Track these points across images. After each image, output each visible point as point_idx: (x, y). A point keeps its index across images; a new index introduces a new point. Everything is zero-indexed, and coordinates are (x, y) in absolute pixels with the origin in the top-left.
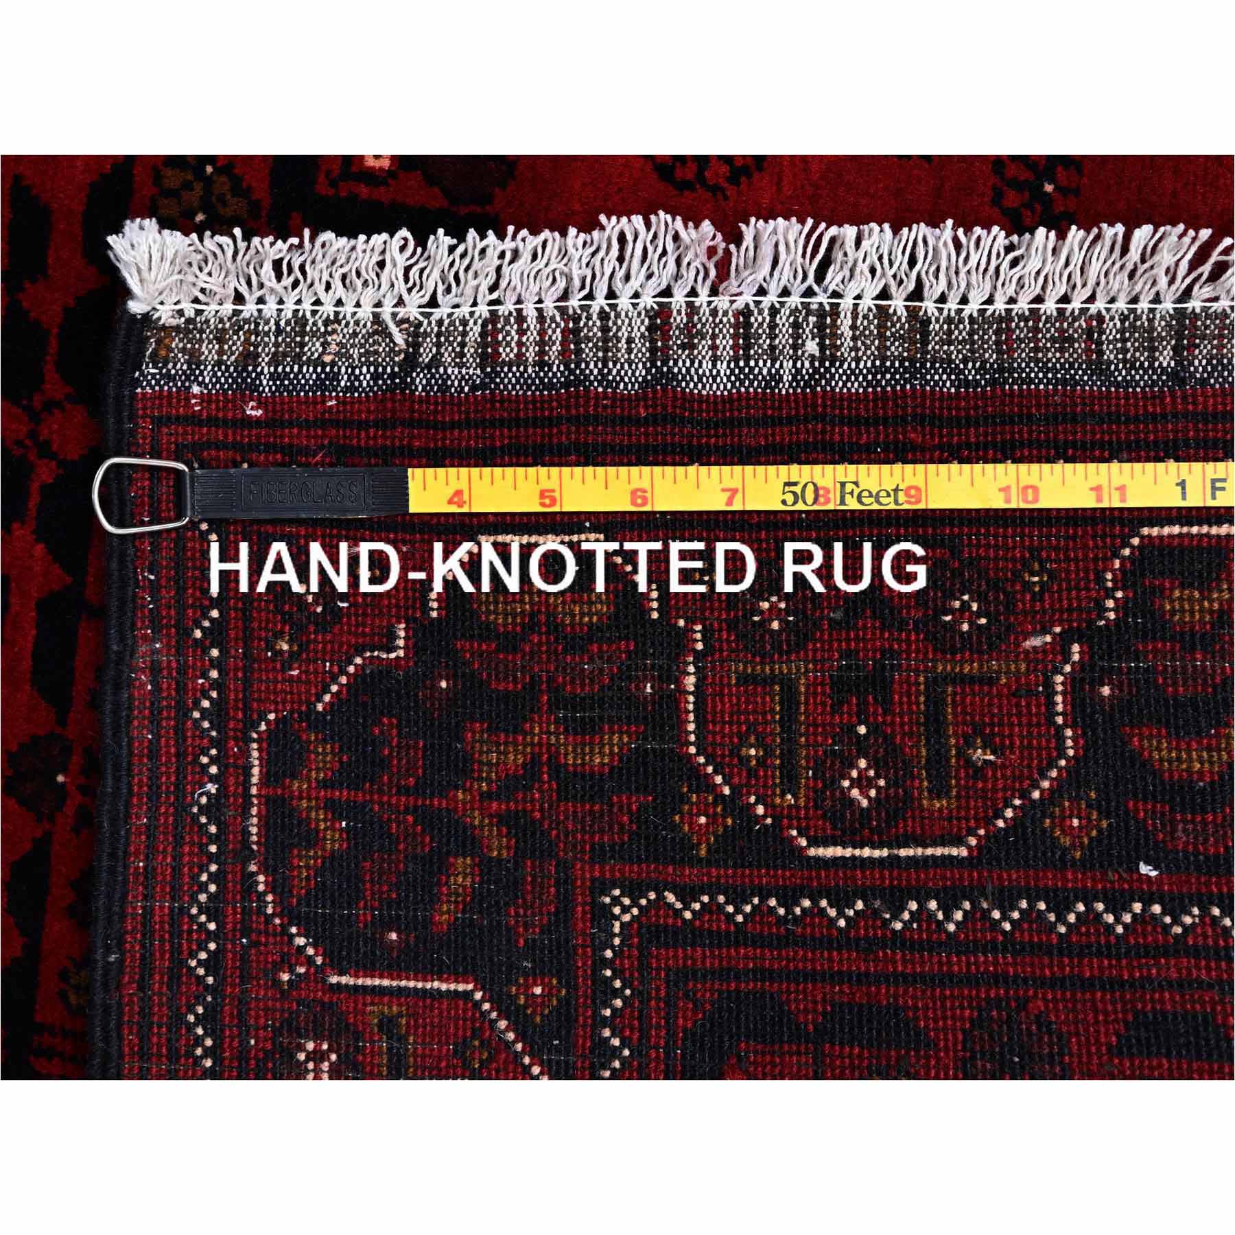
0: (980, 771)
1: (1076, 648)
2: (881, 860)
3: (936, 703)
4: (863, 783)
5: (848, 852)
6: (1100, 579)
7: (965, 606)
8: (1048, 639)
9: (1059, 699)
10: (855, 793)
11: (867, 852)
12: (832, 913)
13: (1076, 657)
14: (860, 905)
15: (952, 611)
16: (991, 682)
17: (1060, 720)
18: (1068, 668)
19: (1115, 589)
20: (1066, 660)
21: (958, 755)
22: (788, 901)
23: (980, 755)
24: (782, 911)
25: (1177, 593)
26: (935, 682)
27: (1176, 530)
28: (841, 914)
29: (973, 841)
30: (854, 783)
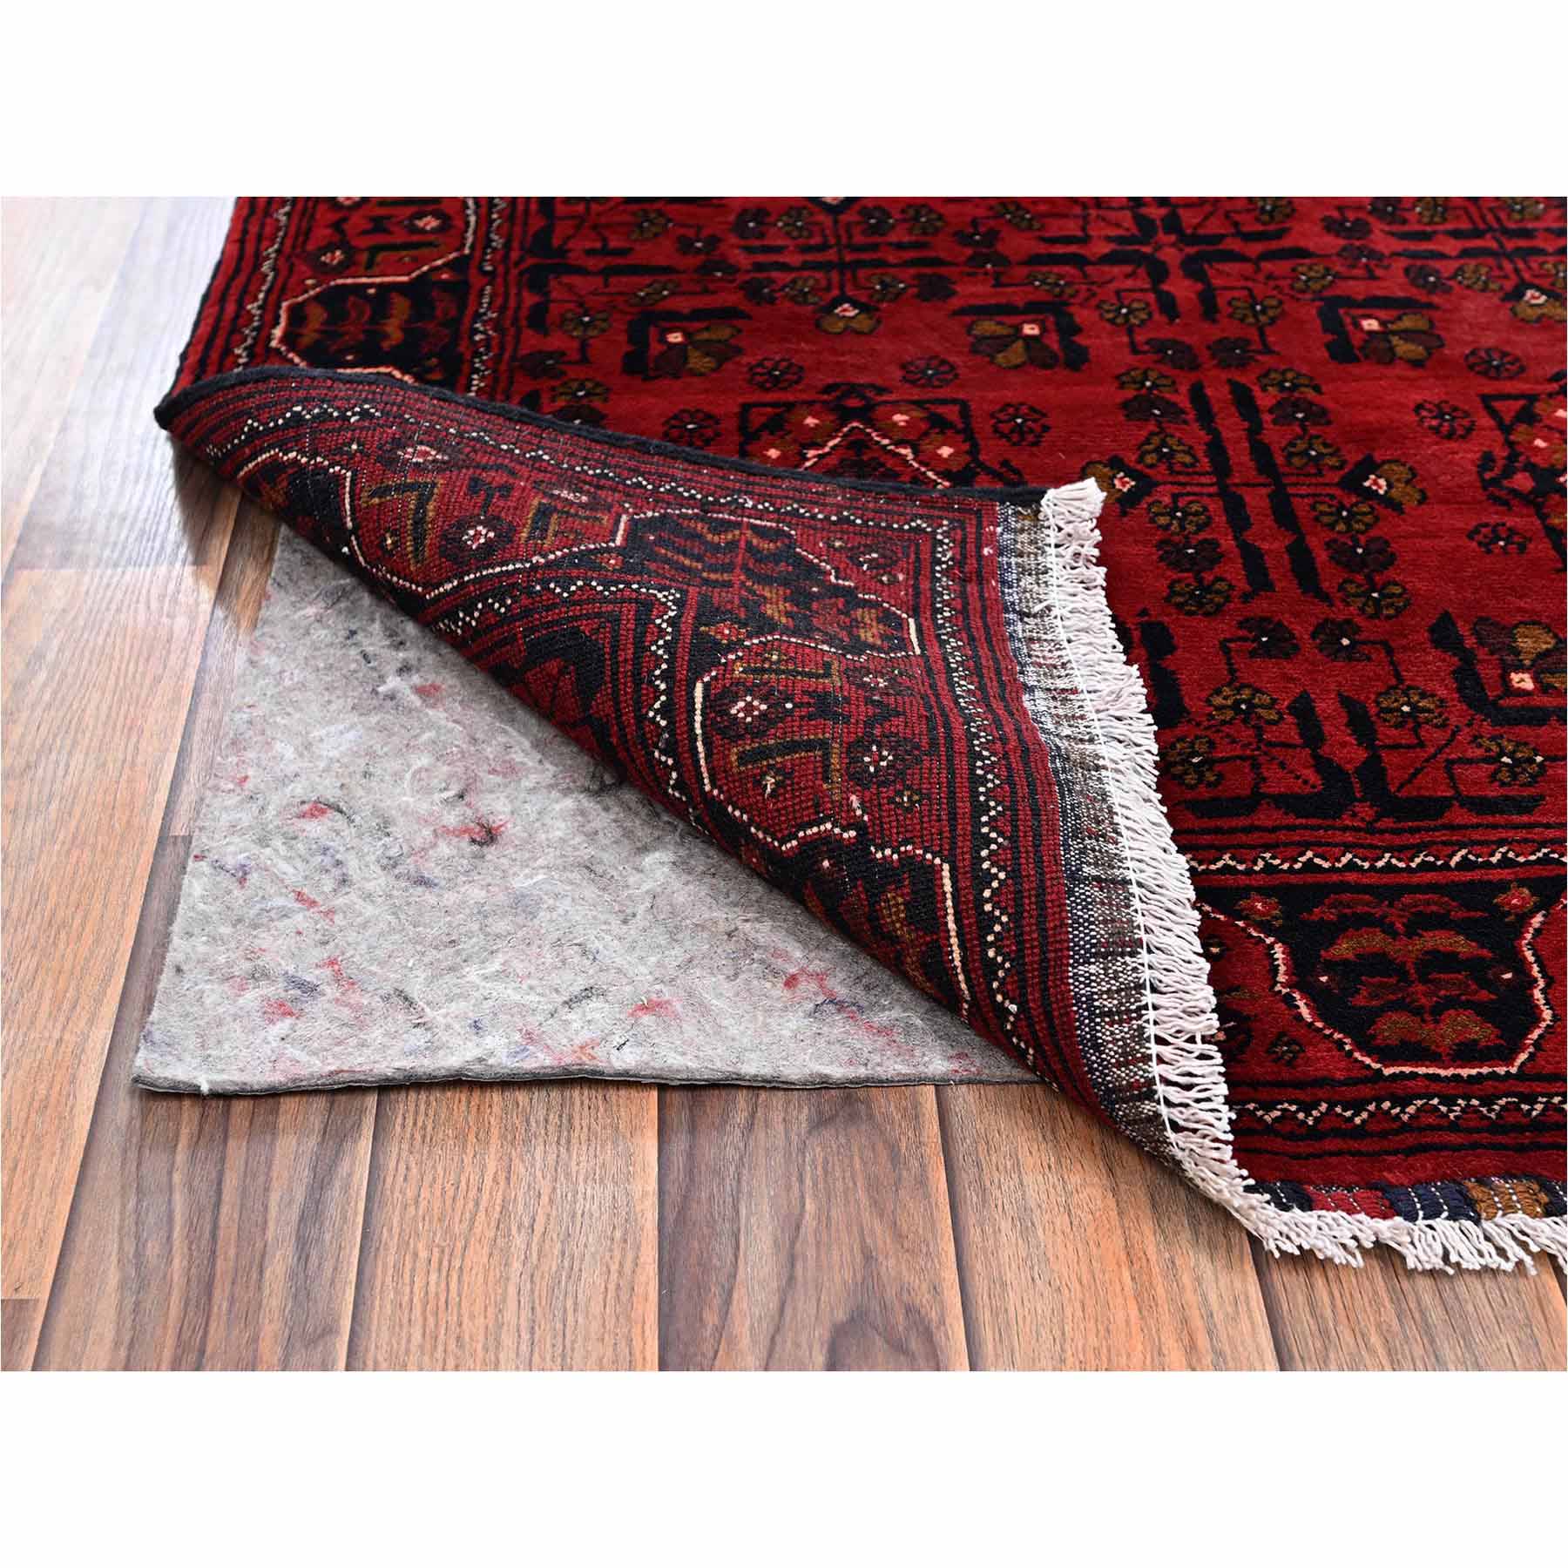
0: (759, 784)
1: (853, 833)
2: (693, 729)
3: (809, 746)
4: (749, 708)
5: (698, 706)
6: (906, 842)
7: (883, 758)
8: (859, 812)
9: (815, 830)
10: (741, 704)
11: (698, 718)
12: (657, 705)
13: (845, 835)
14: (663, 723)
15: (879, 750)
16: (826, 779)
17: (801, 834)
18: (837, 831)
19: (899, 853)
20: (844, 829)
21: (769, 765)
22: (664, 676)
23: (770, 781)
24: (657, 672)
25: (900, 900)
26: (824, 745)
27: (948, 888)
28: (657, 712)
29: (715, 792)
30: (749, 705)
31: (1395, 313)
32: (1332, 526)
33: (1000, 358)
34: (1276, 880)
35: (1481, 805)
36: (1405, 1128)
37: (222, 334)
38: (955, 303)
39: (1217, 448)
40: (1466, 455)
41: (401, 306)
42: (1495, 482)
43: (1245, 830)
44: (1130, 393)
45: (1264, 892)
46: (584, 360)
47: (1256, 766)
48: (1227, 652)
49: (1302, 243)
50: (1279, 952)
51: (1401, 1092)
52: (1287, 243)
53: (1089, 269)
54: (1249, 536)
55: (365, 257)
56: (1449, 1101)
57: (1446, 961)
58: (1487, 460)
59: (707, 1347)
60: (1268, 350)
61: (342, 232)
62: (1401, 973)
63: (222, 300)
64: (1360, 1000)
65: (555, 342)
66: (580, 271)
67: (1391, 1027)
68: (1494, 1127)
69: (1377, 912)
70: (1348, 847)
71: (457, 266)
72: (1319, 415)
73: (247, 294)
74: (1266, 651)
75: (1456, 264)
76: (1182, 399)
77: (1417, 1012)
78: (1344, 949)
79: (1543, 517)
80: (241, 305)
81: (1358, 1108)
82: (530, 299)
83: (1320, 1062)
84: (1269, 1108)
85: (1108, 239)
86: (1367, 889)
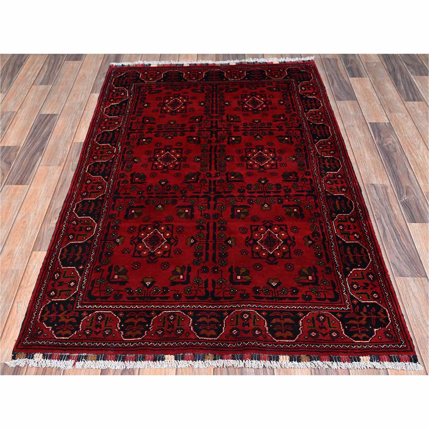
31: (243, 208)
32: (220, 249)
33: (181, 216)
34: (194, 309)
35: (226, 298)
36: (200, 346)
37: (66, 210)
38: (177, 205)
39: (208, 235)
40: (244, 237)
41: (93, 204)
42: (247, 242)
43: (192, 301)
44: (198, 224)
45: (192, 311)
46: (119, 216)
47: (197, 291)
48: (198, 272)
49: (234, 194)
50: (191, 320)
51: (200, 341)
52: (231, 194)
53: (199, 199)
54: (208, 251)
55: (89, 194)
56: (207, 343)
57: (213, 322)
58: (247, 237)
59: (106, 372)
60: (221, 216)
61: (87, 189)
62: (206, 324)
63: (67, 202)
64: (200, 328)
65: (115, 212)
66: (121, 198)
67: (202, 332)
68: (211, 347)
69: (206, 315)
70: (205, 305)
71: (103, 196)
72: (225, 229)
73: (70, 202)
74: (204, 272)
75: (256, 198)
76: (205, 225)
77: (207, 330)
78: (200, 320)
79: (252, 248)
80: (69, 204)
81: (194, 343)
82: (113, 203)
83: (191, 336)
84: (182, 343)
85: (204, 192)
86: (206, 311)
